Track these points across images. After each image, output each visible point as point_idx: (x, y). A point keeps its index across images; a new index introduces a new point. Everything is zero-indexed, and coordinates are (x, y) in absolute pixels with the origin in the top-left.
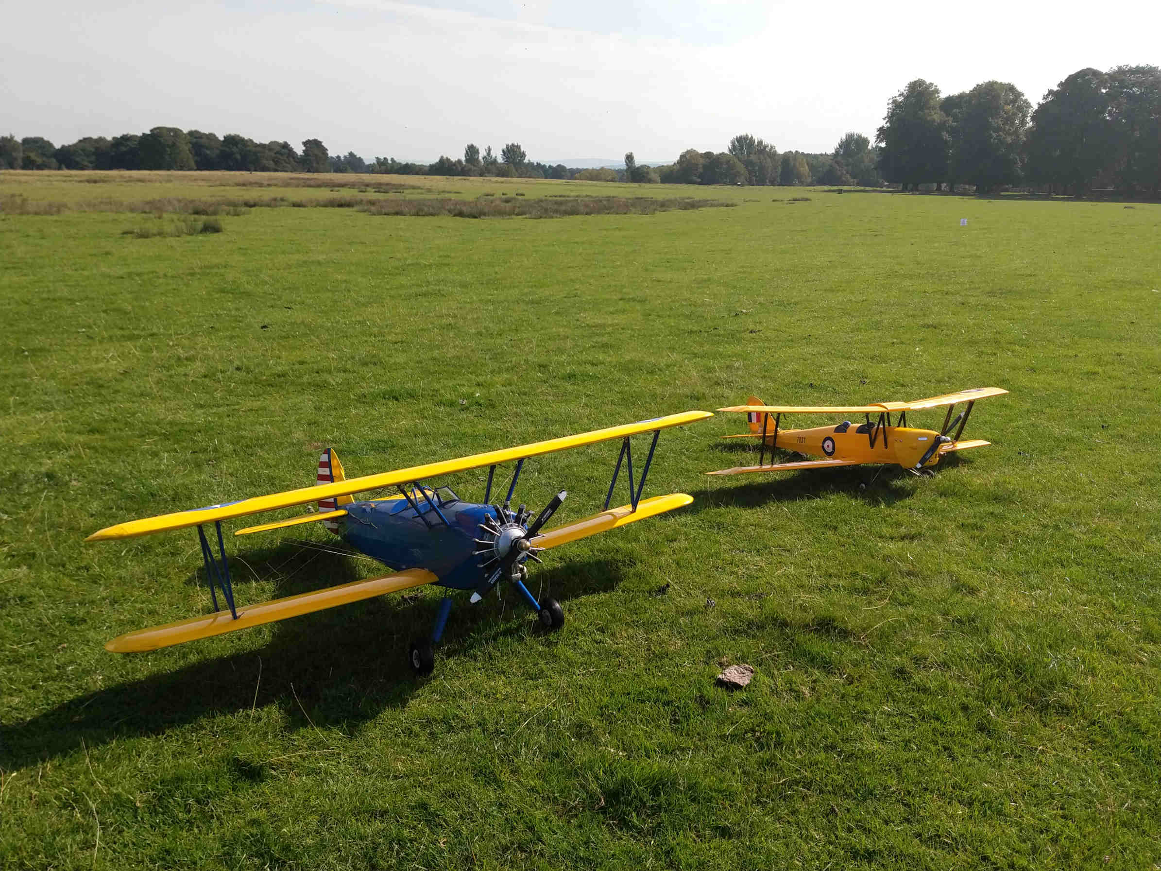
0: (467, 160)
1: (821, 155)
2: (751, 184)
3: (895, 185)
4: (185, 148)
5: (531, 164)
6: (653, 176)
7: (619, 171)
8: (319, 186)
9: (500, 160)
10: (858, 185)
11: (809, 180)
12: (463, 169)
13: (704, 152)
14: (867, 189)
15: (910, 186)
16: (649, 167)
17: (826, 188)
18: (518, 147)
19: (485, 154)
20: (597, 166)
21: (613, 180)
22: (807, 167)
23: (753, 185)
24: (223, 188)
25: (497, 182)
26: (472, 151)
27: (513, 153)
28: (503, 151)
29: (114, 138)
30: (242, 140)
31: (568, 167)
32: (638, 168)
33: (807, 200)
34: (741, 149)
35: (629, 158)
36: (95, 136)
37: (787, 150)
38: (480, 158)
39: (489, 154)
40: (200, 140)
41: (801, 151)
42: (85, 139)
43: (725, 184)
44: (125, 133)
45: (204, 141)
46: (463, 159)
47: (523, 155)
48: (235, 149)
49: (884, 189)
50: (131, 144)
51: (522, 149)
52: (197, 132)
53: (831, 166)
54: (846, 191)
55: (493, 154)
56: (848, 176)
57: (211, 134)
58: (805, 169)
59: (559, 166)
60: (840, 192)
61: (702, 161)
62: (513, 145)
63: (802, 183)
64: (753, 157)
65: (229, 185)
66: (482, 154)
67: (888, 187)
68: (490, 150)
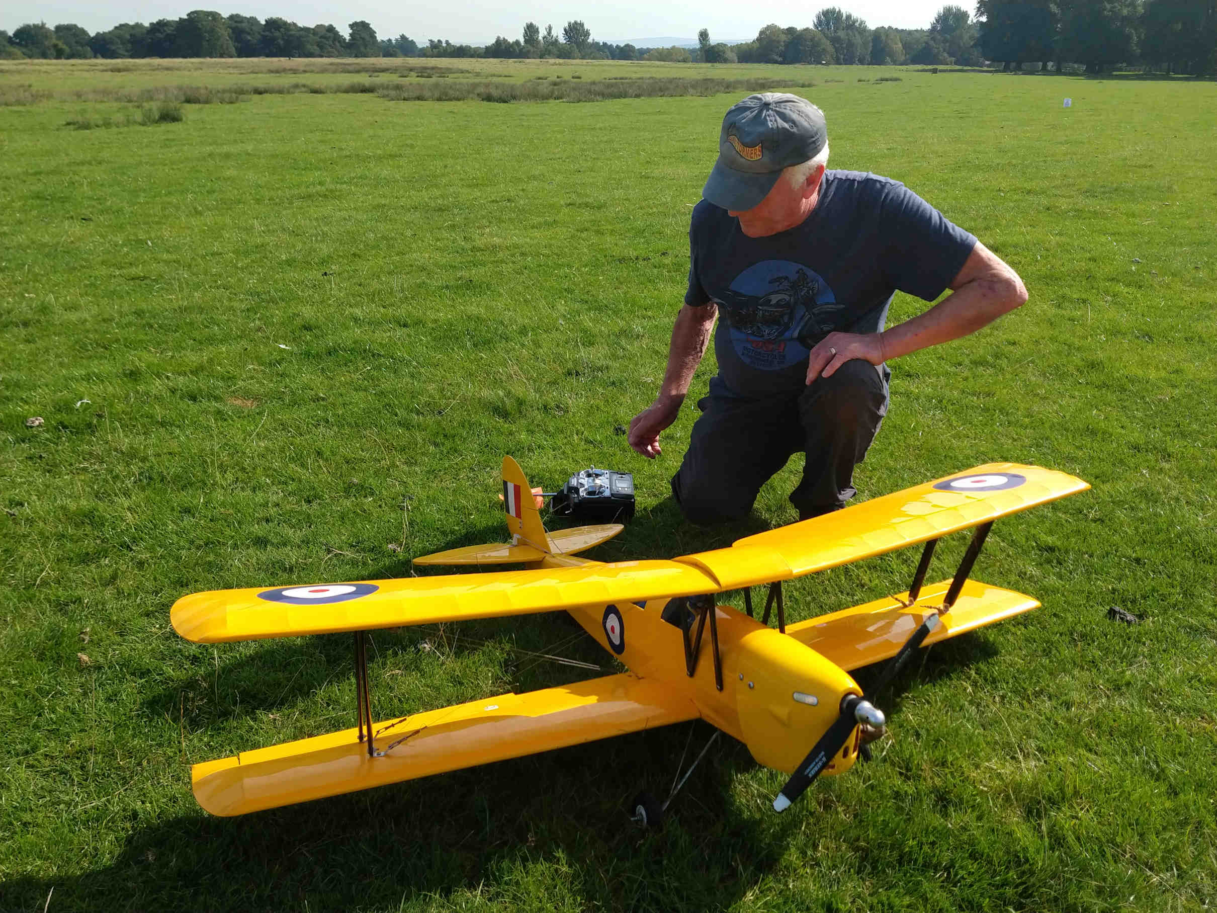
0: (526, 41)
1: (917, 31)
2: (838, 62)
3: (996, 64)
4: (225, 34)
5: (596, 45)
6: (730, 55)
7: (693, 51)
8: (358, 72)
9: (562, 40)
10: (956, 63)
11: (903, 58)
12: (521, 50)
13: (786, 27)
14: (966, 68)
15: (1013, 65)
16: (725, 45)
17: (920, 67)
18: (582, 25)
19: (546, 33)
20: (668, 46)
21: (684, 61)
22: (900, 45)
23: (841, 64)
24: (255, 75)
25: (555, 64)
26: (531, 30)
27: (576, 31)
28: (565, 30)
29: (151, 24)
30: (285, 23)
31: (637, 48)
32: (713, 47)
33: (896, 80)
34: (828, 24)
35: (704, 35)
36: (132, 23)
37: (880, 26)
38: (540, 38)
39: (549, 33)
40: (239, 25)
41: (894, 27)
42: (121, 25)
43: (810, 63)
44: (161, 19)
45: (244, 25)
46: (522, 41)
47: (587, 34)
48: (277, 34)
49: (985, 69)
50: (169, 30)
51: (586, 27)
52: (237, 16)
53: (926, 43)
54: (941, 71)
55: (554, 33)
56: (946, 55)
57: (252, 18)
58: (898, 47)
59: (627, 45)
60: (935, 71)
61: (783, 38)
62: (576, 22)
63: (895, 62)
64: (841, 34)
65: (262, 72)
66: (542, 33)
67: (988, 66)
68: (550, 28)
